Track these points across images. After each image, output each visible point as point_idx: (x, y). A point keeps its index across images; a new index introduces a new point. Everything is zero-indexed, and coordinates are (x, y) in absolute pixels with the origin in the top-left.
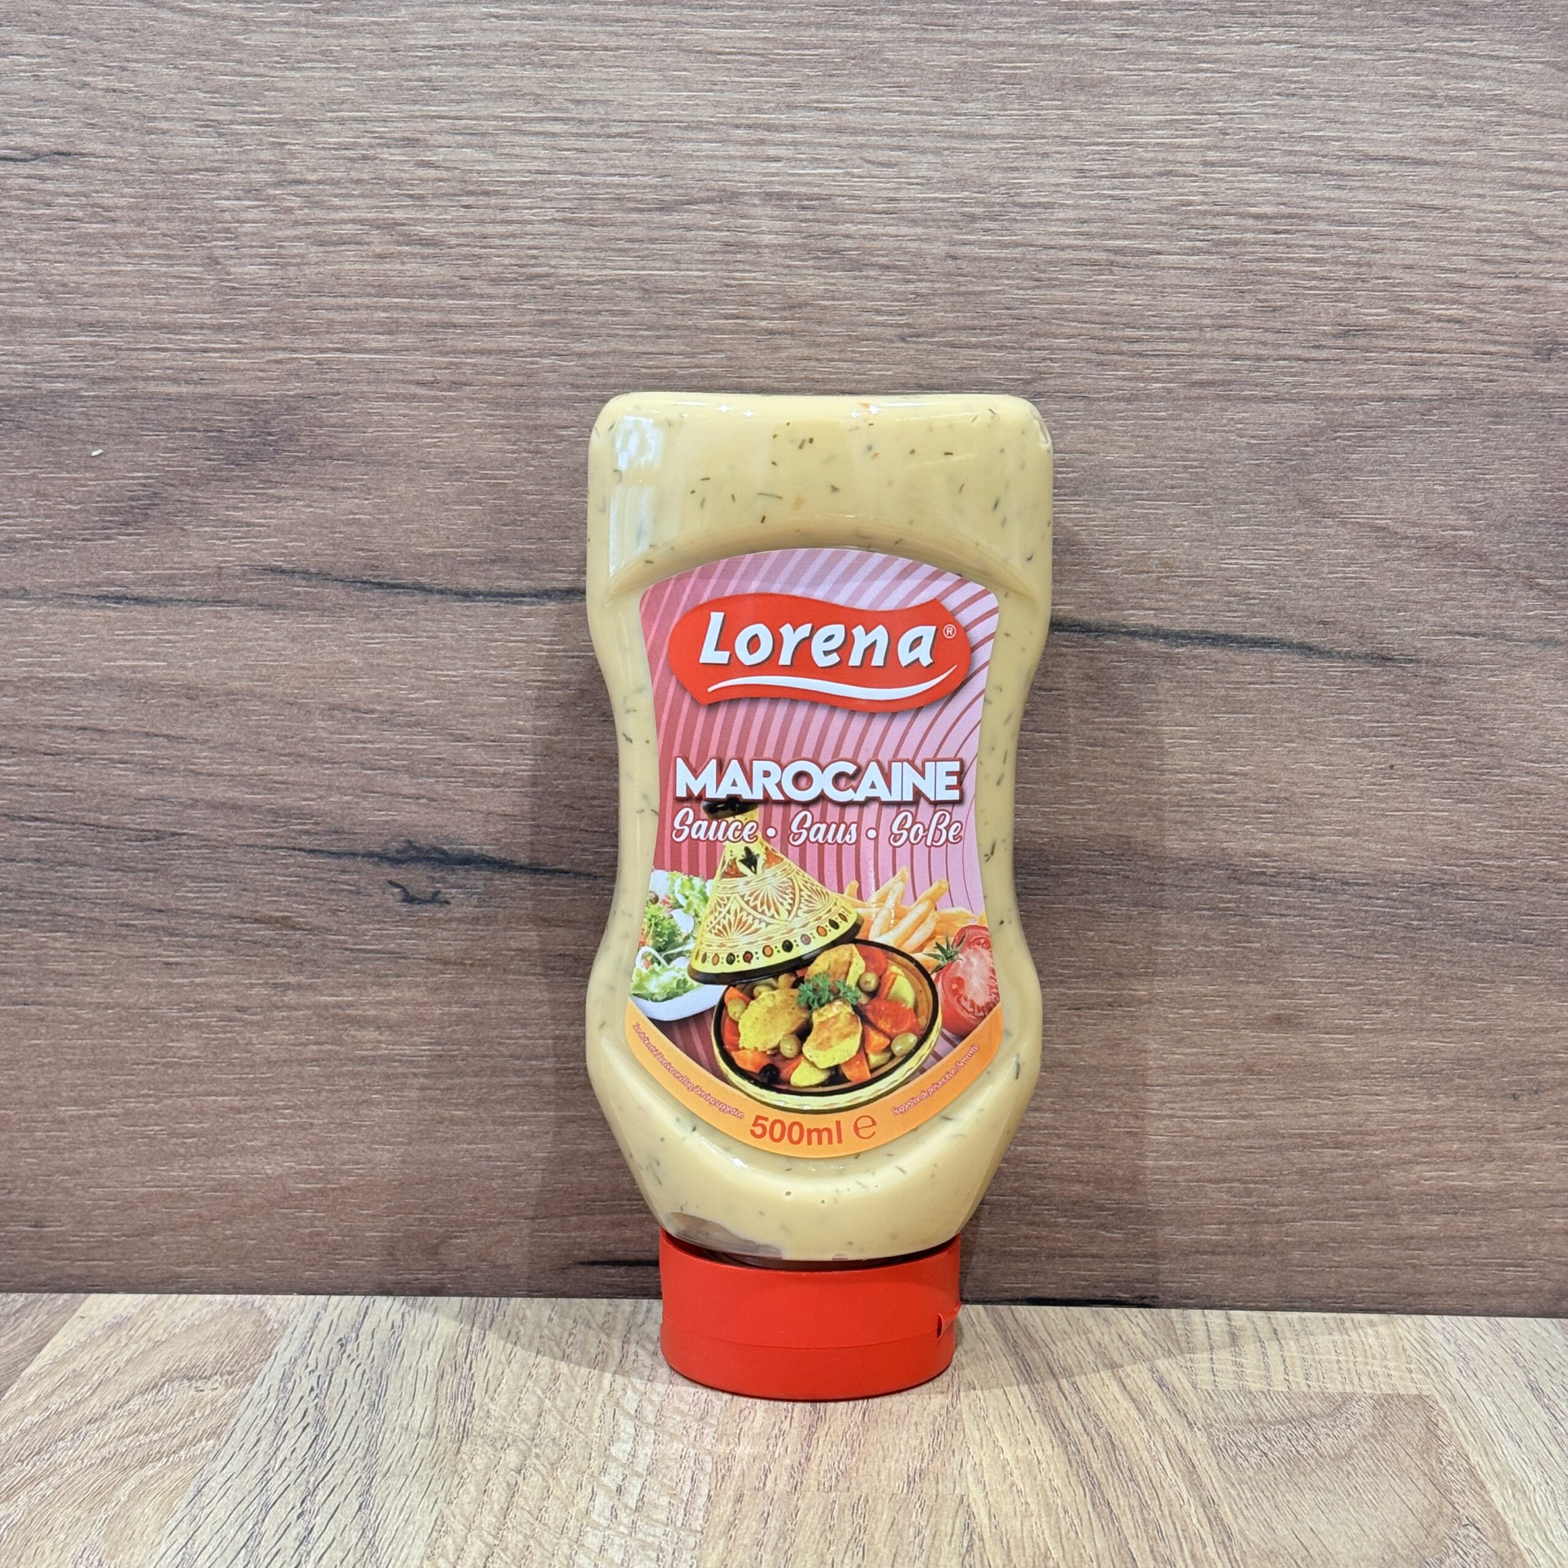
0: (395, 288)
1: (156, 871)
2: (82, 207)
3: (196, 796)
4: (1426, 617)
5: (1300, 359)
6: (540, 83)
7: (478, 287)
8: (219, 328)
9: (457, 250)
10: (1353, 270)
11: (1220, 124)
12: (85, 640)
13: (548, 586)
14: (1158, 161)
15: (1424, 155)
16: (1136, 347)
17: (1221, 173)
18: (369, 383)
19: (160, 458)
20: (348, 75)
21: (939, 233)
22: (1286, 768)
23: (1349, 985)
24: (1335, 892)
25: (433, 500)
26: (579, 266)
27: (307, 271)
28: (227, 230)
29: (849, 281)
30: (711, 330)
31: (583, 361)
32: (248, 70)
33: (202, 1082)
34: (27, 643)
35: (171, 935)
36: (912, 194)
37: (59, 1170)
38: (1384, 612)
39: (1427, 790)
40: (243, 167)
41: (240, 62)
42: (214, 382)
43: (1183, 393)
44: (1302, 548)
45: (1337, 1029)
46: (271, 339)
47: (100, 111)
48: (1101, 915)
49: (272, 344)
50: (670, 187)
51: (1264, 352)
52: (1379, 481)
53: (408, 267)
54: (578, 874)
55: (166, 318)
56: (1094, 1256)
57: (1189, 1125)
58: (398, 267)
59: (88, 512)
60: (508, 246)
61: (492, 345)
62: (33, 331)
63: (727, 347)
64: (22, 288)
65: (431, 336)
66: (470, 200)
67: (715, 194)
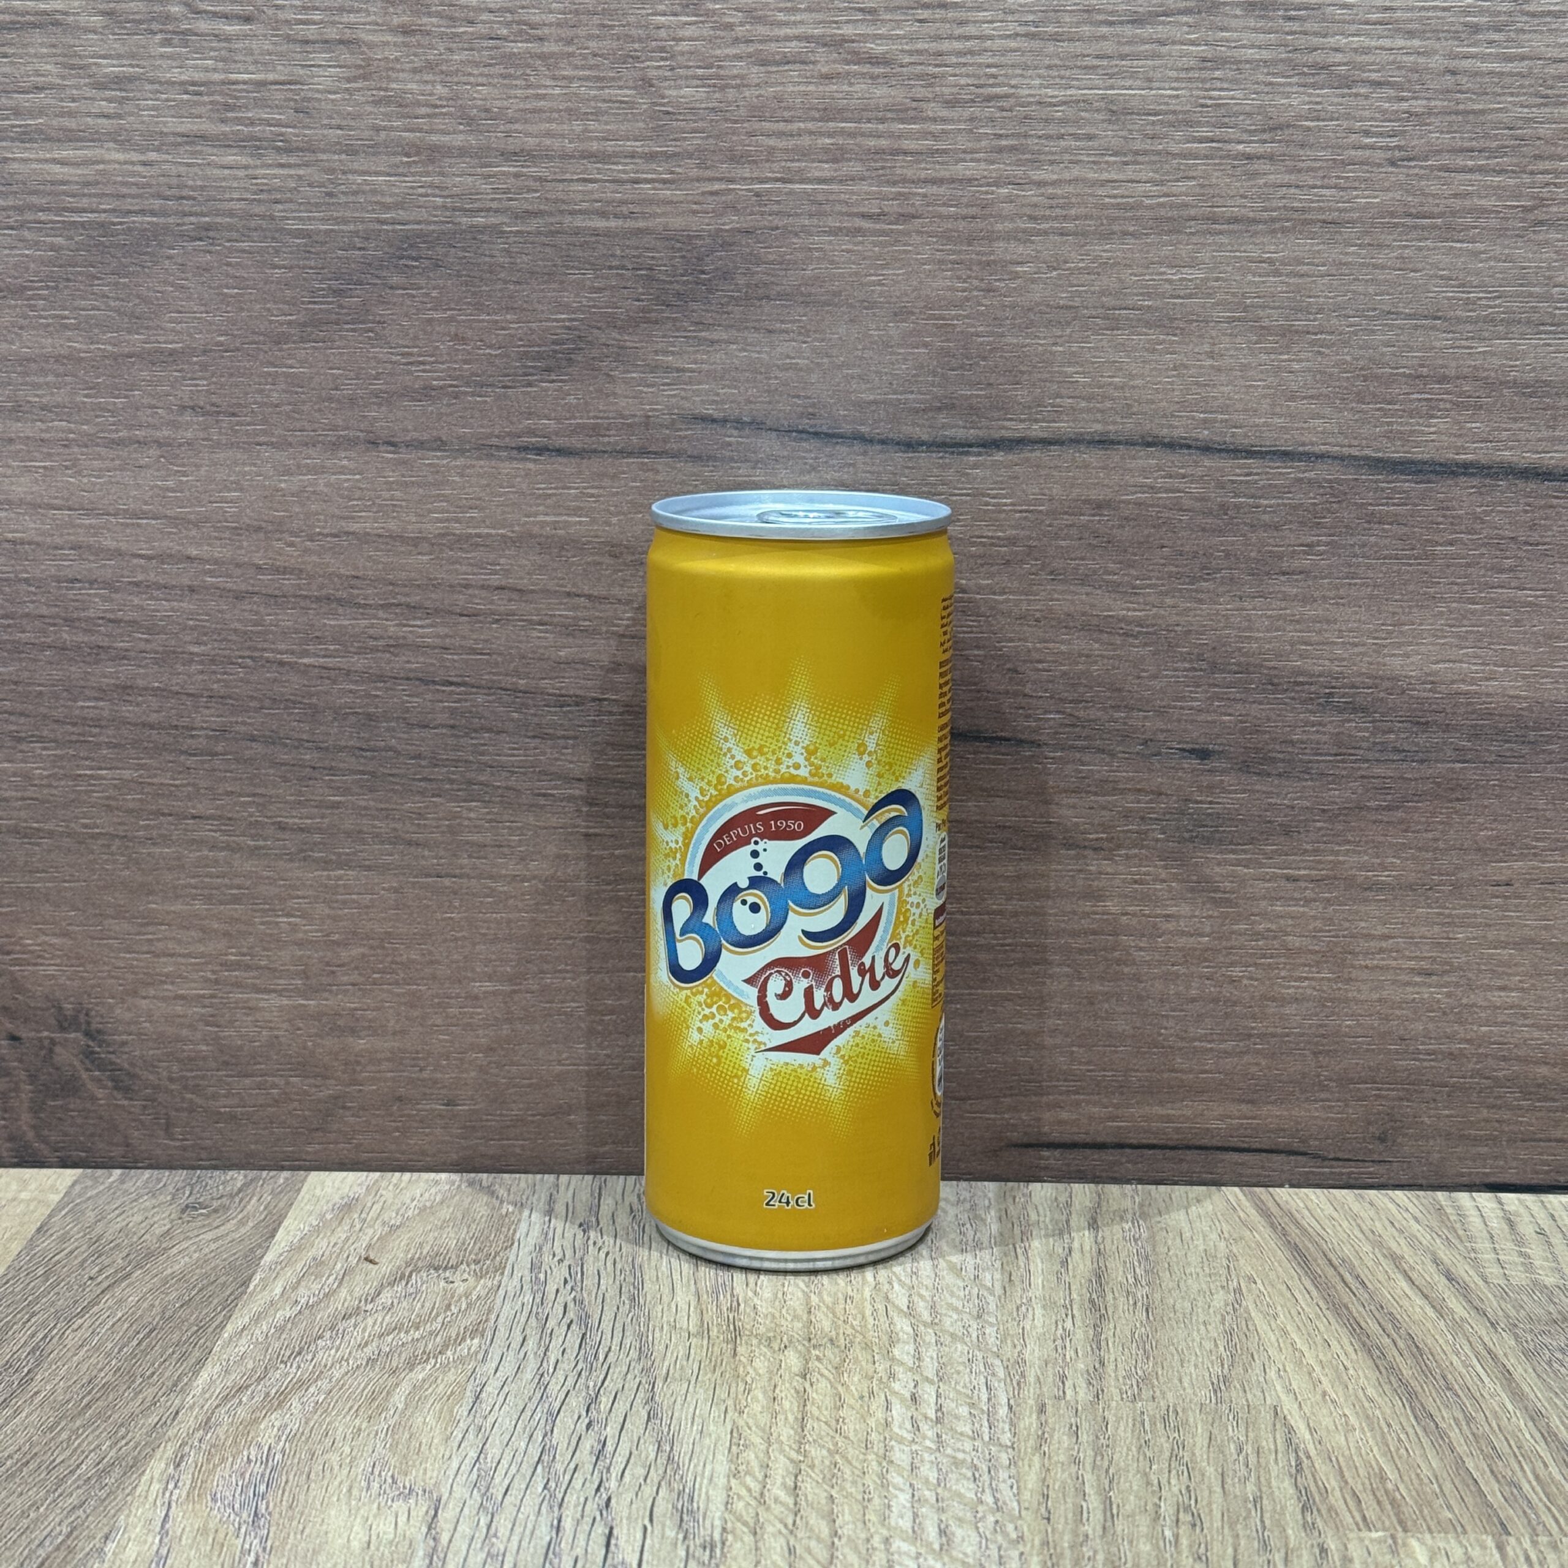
0: (841, 111)
1: (575, 738)
2: (508, 24)
7: (932, 109)
8: (651, 157)
9: (910, 69)
12: (505, 493)
13: (996, 435)
18: (811, 216)
19: (586, 298)
21: (1438, 46)
25: (875, 343)
26: (1041, 86)
27: (747, 94)
28: (663, 49)
29: (1336, 100)
30: (1184, 155)
31: (1043, 190)
34: (443, 497)
35: (591, 805)
37: (472, 1048)
42: (644, 216)
46: (707, 168)
49: (709, 173)
53: (857, 88)
54: (1020, 742)
55: (595, 146)
58: (846, 88)
59: (508, 356)
60: (965, 64)
61: (947, 174)
62: (453, 160)
63: (1199, 173)
64: (442, 114)
65: (879, 164)
66: (925, 14)
67: (1193, 4)
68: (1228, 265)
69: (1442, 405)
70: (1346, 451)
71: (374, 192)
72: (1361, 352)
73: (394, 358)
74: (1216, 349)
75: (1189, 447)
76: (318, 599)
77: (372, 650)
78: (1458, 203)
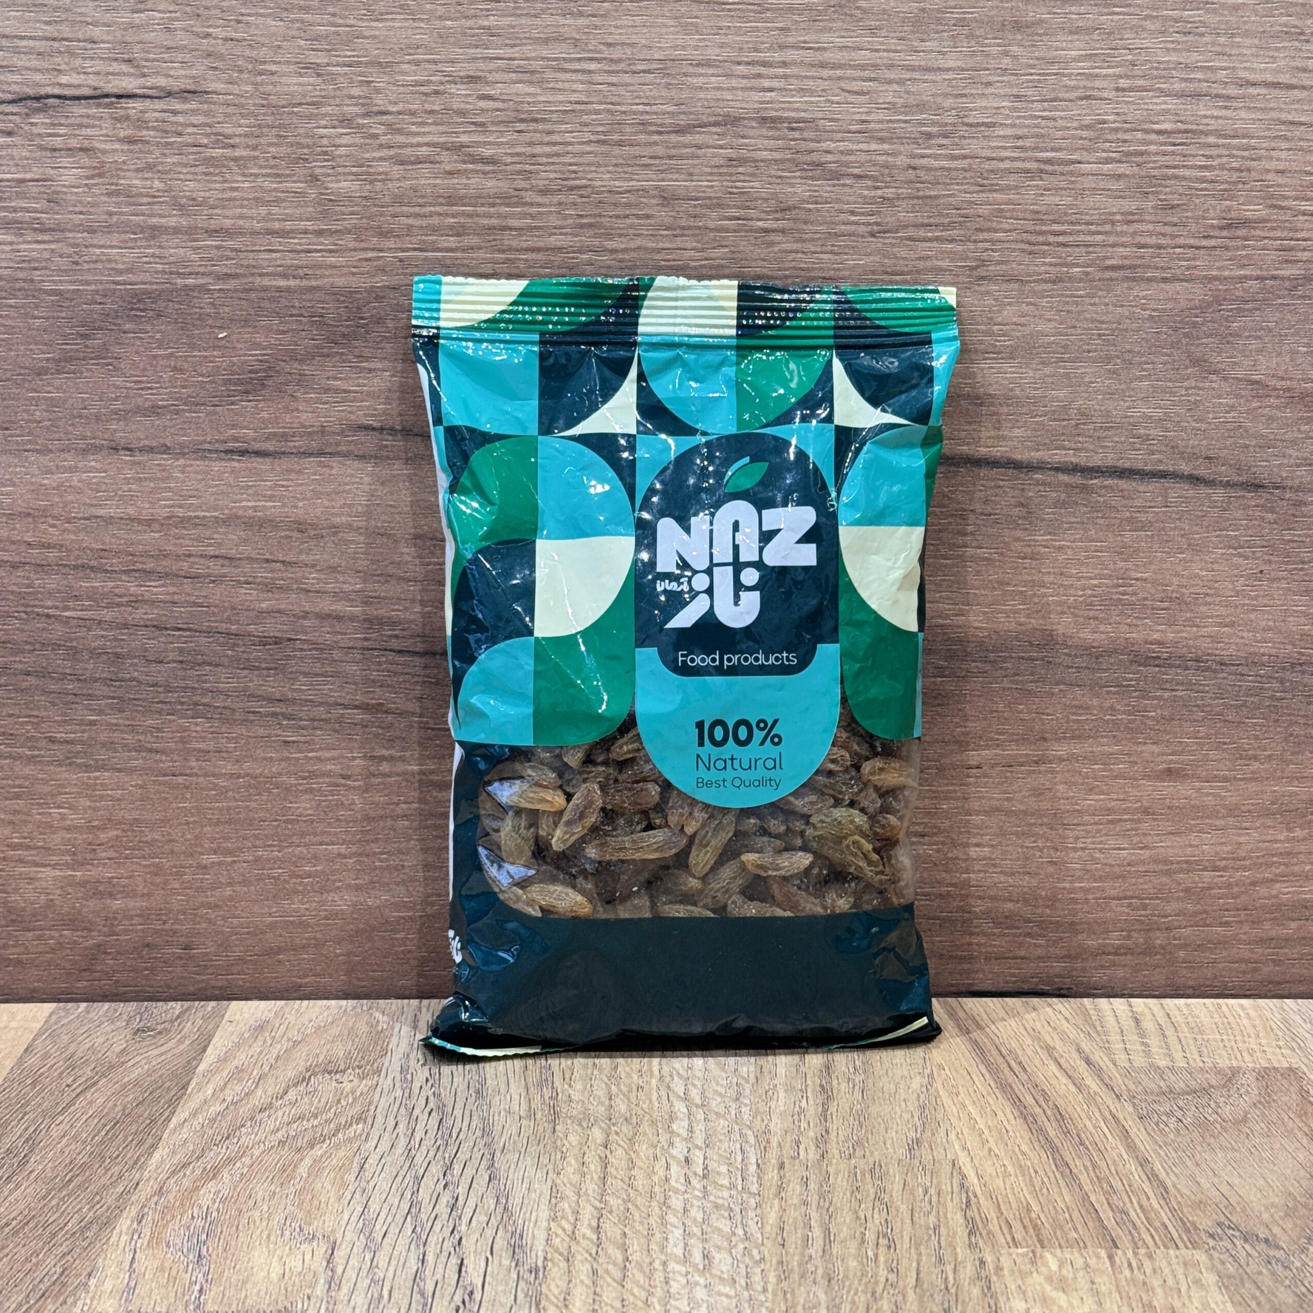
0: (462, 198)
1: (276, 669)
2: (207, 135)
3: (307, 609)
4: (1290, 452)
5: (1192, 247)
6: (578, 31)
7: (529, 197)
8: (320, 233)
9: (512, 167)
10: (1235, 175)
11: (1130, 57)
12: (216, 486)
14: (1078, 88)
15: (1294, 81)
16: (1061, 239)
17: (1131, 97)
19: (273, 339)
20: (422, 25)
21: (901, 148)
22: (1177, 575)
23: (1225, 743)
24: (1215, 671)
26: (610, 179)
27: (390, 186)
28: (325, 153)
29: (829, 189)
30: (717, 230)
31: (614, 256)
32: (340, 21)
33: (315, 835)
34: (169, 489)
35: (289, 719)
36: (881, 117)
37: (203, 905)
38: (1257, 449)
39: (1289, 589)
40: (338, 101)
41: (334, 15)
42: (316, 277)
43: (1098, 275)
44: (1192, 399)
45: (1215, 778)
46: (362, 241)
47: (221, 57)
48: (1029, 692)
49: (363, 245)
50: (684, 113)
51: (1163, 241)
52: (1254, 344)
53: (472, 181)
55: (277, 225)
56: (1023, 958)
57: (1098, 855)
58: (464, 181)
59: (216, 383)
60: (553, 163)
61: (541, 244)
62: (169, 237)
63: (730, 243)
64: (159, 202)
65: (491, 238)
66: (522, 126)
67: (720, 119)
71: (109, 261)
73: (129, 385)
76: (76, 567)
77: (119, 605)
78: (921, 264)
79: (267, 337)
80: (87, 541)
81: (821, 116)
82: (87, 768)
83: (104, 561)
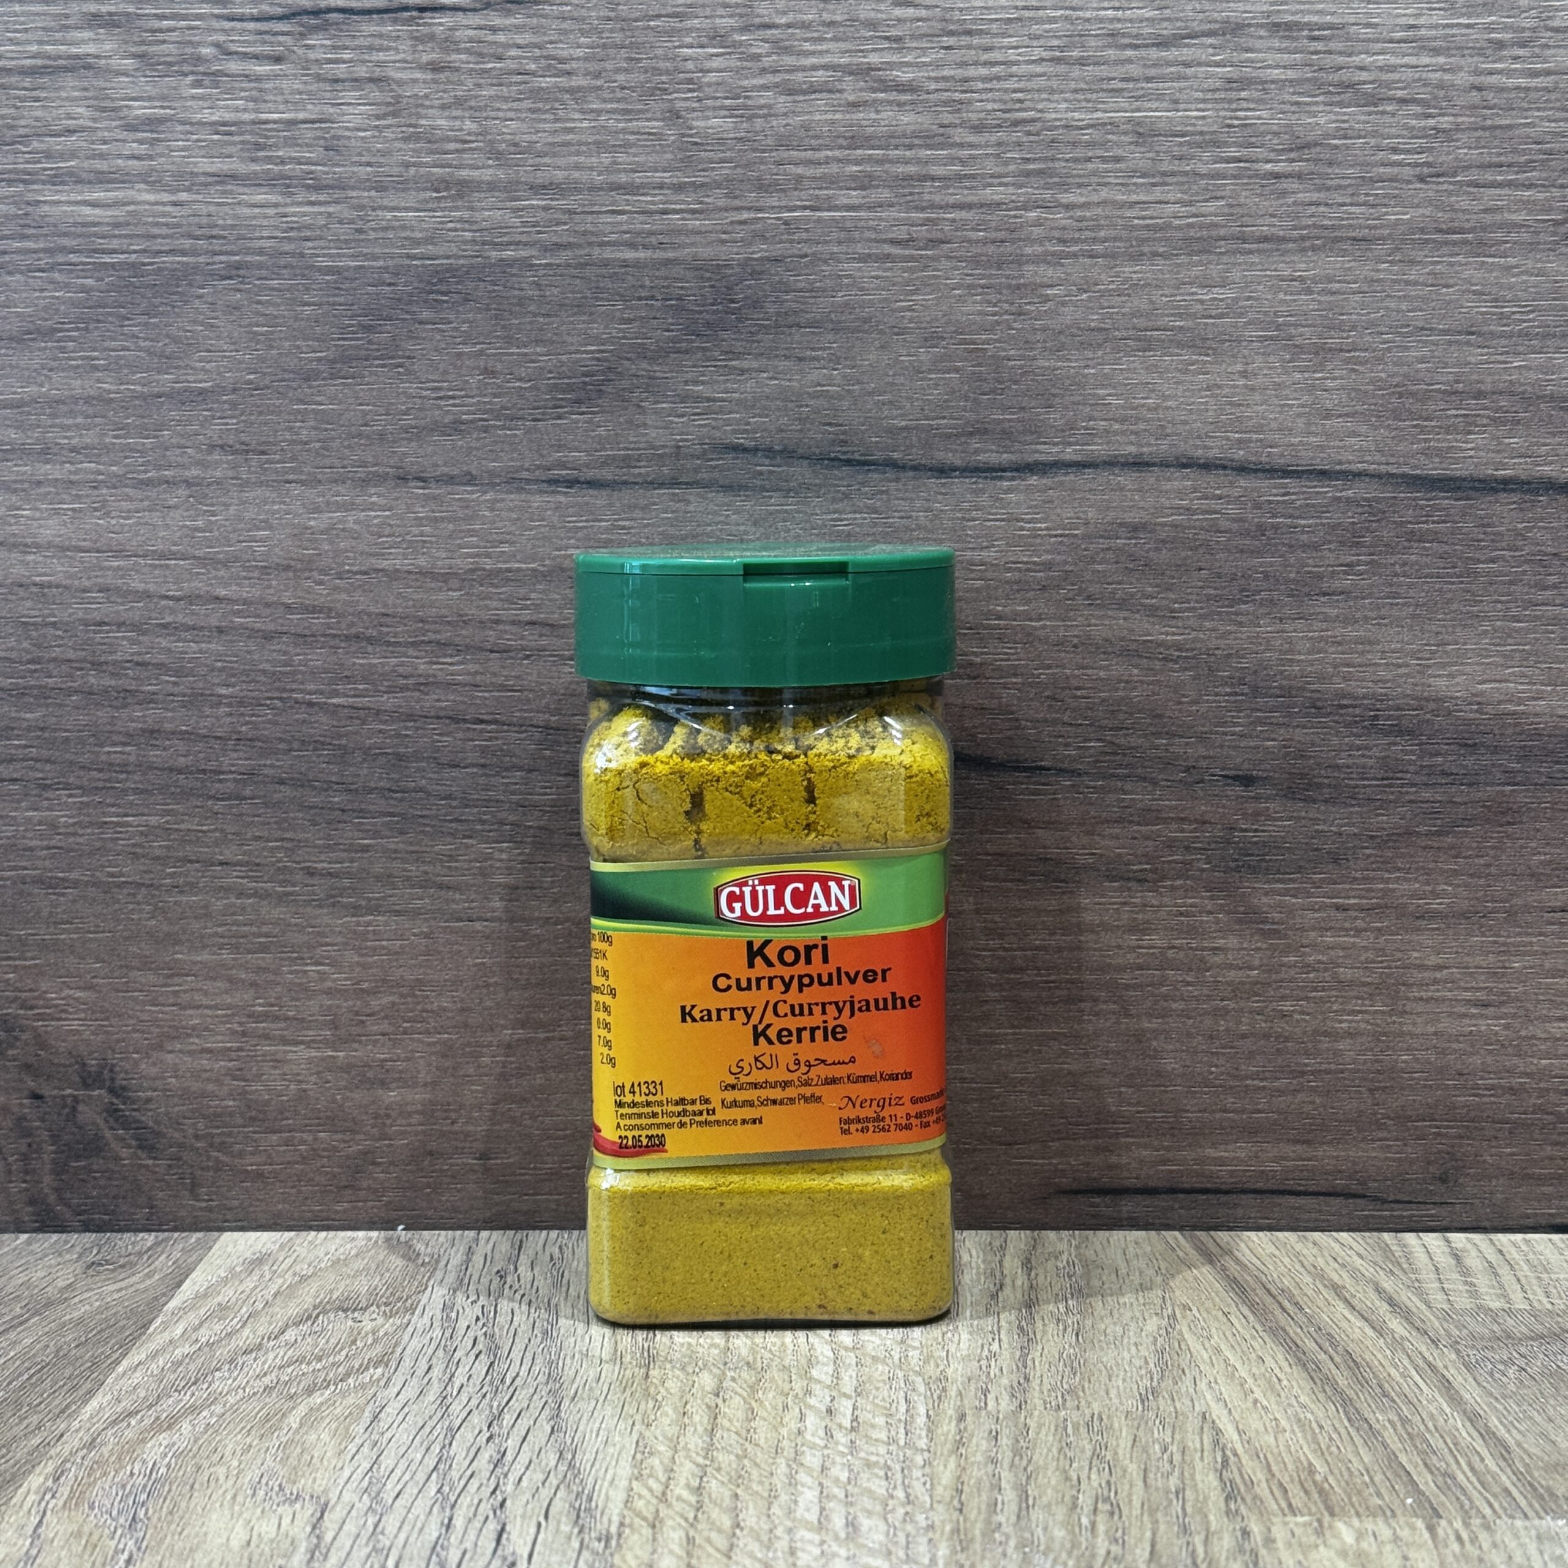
0: (869, 138)
2: (536, 59)
7: (959, 135)
8: (680, 187)
9: (936, 95)
12: (536, 527)
13: (1030, 459)
18: (840, 243)
19: (615, 329)
21: (1463, 62)
25: (906, 368)
26: (1067, 110)
27: (774, 123)
28: (690, 81)
29: (1363, 118)
30: (1210, 176)
31: (1071, 213)
34: (472, 533)
36: (1434, 20)
37: (506, 1098)
40: (708, 11)
42: (674, 246)
46: (735, 197)
49: (737, 203)
53: (884, 115)
54: (1061, 771)
55: (623, 178)
58: (873, 116)
59: (538, 389)
60: (991, 90)
61: (973, 199)
62: (483, 195)
63: (1227, 193)
64: (471, 149)
65: (907, 191)
66: (950, 41)
67: (1217, 26)
68: (1259, 284)
69: (1479, 421)
70: (1383, 469)
71: (404, 228)
72: (1396, 369)
73: (425, 393)
74: (1250, 368)
75: (1225, 468)
76: (347, 638)
77: (403, 689)
78: (1488, 218)
79: (606, 327)
80: (364, 602)
81: (1353, 21)
82: (355, 911)
83: (385, 629)
